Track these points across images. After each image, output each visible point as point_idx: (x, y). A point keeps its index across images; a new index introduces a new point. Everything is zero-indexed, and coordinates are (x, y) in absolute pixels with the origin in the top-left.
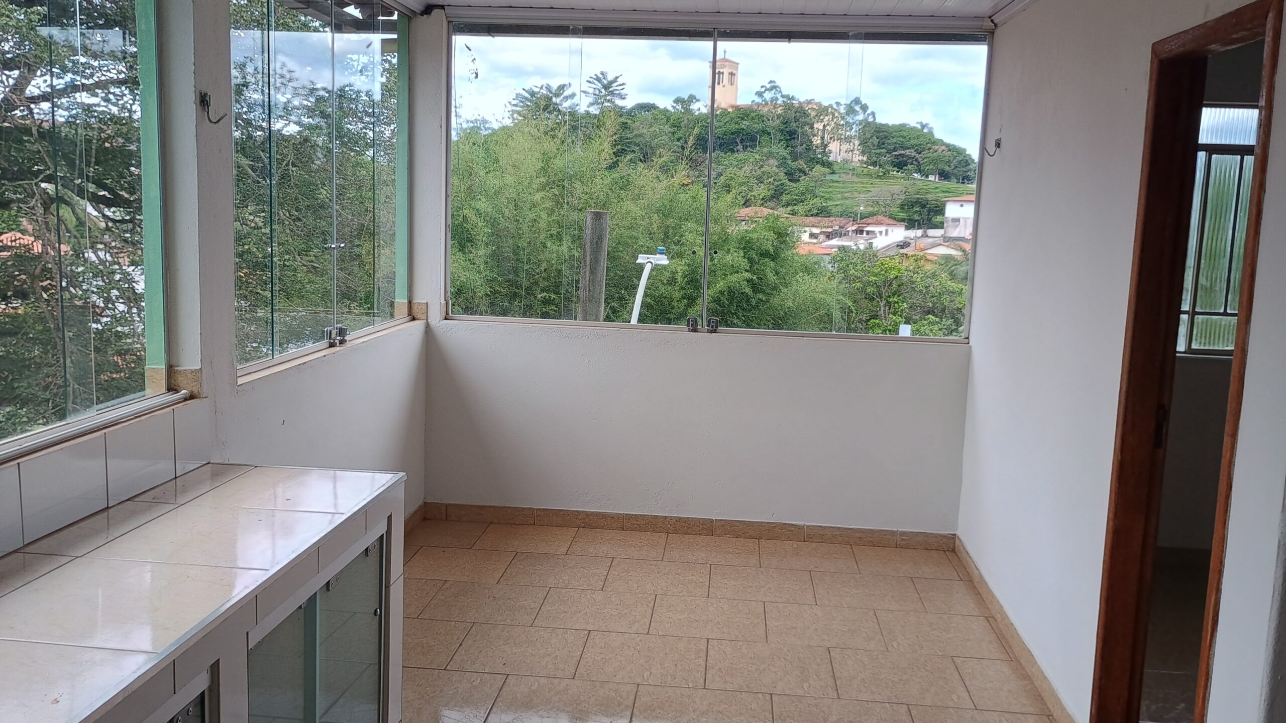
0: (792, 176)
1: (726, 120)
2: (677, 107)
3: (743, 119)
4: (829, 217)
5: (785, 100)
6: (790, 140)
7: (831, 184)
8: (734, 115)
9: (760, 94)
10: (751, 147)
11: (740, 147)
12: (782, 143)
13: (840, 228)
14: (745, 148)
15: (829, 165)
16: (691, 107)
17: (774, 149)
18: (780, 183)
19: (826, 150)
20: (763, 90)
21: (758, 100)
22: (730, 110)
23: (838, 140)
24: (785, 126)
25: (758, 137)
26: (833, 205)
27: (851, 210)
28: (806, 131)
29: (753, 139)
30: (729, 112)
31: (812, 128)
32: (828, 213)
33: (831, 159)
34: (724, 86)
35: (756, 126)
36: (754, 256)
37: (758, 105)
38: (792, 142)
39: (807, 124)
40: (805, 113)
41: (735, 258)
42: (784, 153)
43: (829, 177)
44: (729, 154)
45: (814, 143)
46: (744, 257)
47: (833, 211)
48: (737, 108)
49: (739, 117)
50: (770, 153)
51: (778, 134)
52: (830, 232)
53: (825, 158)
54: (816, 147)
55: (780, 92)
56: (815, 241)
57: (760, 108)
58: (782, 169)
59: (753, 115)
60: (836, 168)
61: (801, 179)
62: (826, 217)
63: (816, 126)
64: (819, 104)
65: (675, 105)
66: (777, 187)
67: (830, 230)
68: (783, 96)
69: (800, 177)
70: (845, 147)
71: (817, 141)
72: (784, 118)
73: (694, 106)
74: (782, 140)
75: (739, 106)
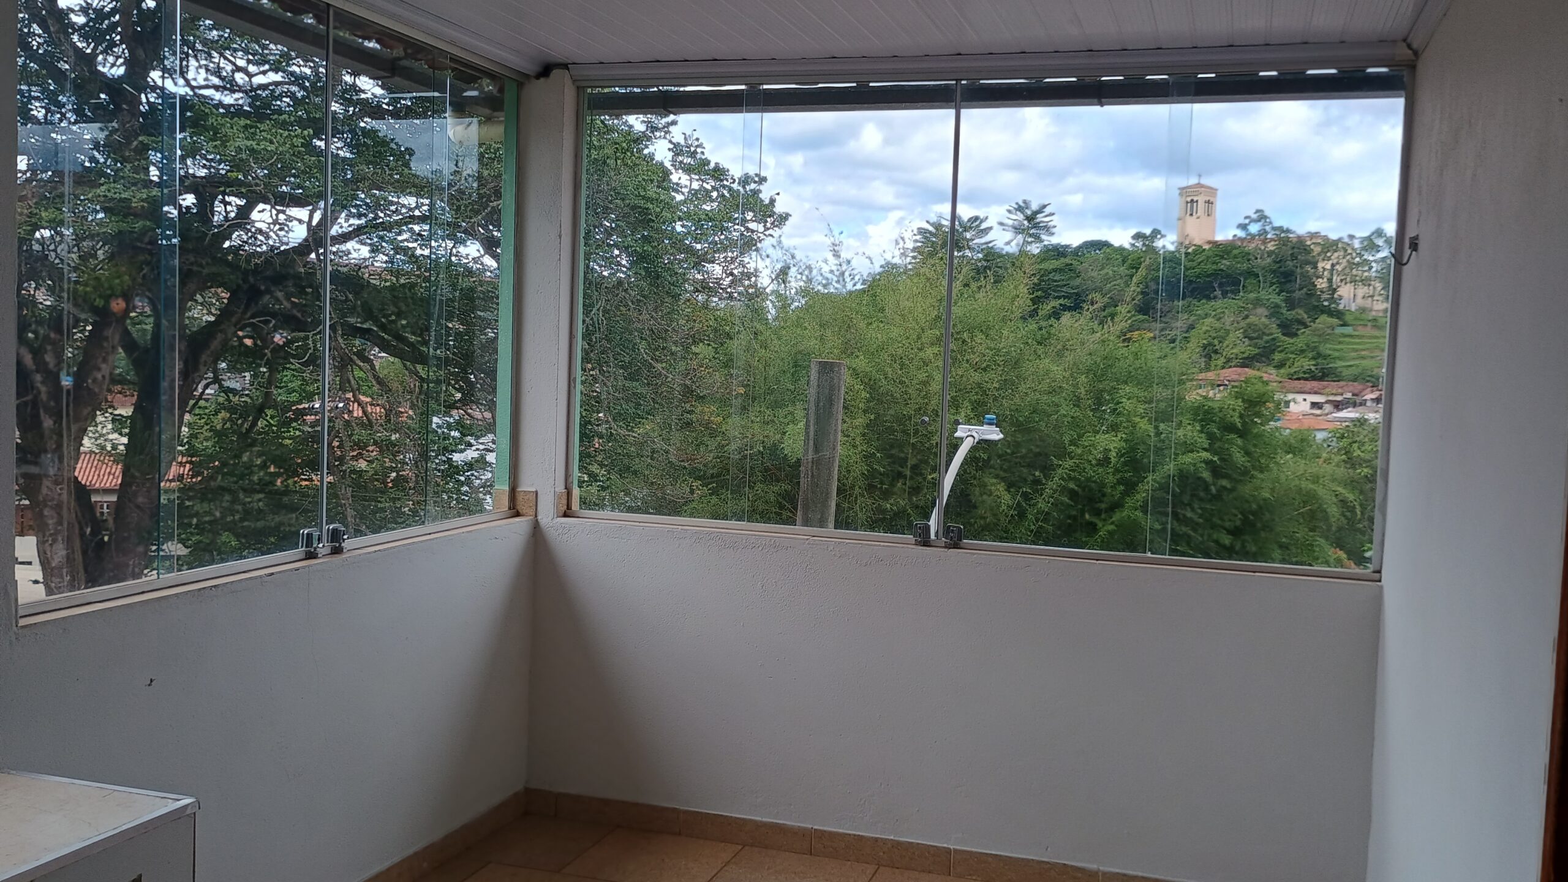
0: (1288, 328)
1: (1200, 260)
2: (1137, 244)
3: (1222, 257)
4: (1338, 381)
5: (1278, 233)
6: (1285, 283)
7: (1341, 339)
8: (1211, 253)
9: (1243, 227)
10: (1232, 292)
11: (1218, 293)
12: (1274, 287)
13: (1353, 395)
14: (1225, 294)
15: (1339, 314)
16: (1154, 245)
17: (1263, 294)
18: (1271, 337)
19: (1336, 296)
20: (1247, 221)
21: (1241, 234)
22: (1207, 247)
23: (1351, 282)
24: (1278, 265)
25: (1242, 279)
26: (1344, 366)
27: (1370, 373)
28: (1308, 272)
29: (1236, 283)
30: (1204, 250)
31: (1316, 268)
32: (1336, 376)
33: (1341, 307)
34: (1198, 218)
35: (1239, 265)
36: (1216, 431)
37: (1242, 240)
38: (1288, 286)
39: (1308, 263)
40: (1305, 249)
41: (1189, 432)
42: (1277, 299)
43: (1340, 330)
44: (1204, 301)
45: (1318, 287)
46: (1201, 432)
47: (1344, 374)
48: (1215, 244)
49: (1217, 255)
50: (1258, 299)
51: (1270, 277)
52: (1339, 401)
53: (1333, 306)
54: (1321, 292)
55: (1271, 223)
56: (1318, 412)
57: (1244, 245)
58: (1273, 320)
59: (1235, 252)
60: (1348, 318)
61: (1299, 332)
62: (1334, 381)
63: (1320, 265)
64: (1326, 238)
65: (1133, 242)
66: (1267, 342)
67: (1339, 398)
68: (1274, 229)
69: (1298, 329)
70: (1362, 291)
71: (1321, 284)
72: (1277, 257)
73: (1159, 244)
74: (1274, 284)
75: (1217, 242)
